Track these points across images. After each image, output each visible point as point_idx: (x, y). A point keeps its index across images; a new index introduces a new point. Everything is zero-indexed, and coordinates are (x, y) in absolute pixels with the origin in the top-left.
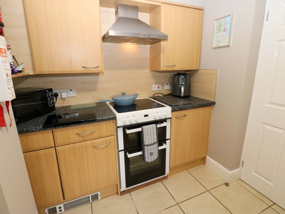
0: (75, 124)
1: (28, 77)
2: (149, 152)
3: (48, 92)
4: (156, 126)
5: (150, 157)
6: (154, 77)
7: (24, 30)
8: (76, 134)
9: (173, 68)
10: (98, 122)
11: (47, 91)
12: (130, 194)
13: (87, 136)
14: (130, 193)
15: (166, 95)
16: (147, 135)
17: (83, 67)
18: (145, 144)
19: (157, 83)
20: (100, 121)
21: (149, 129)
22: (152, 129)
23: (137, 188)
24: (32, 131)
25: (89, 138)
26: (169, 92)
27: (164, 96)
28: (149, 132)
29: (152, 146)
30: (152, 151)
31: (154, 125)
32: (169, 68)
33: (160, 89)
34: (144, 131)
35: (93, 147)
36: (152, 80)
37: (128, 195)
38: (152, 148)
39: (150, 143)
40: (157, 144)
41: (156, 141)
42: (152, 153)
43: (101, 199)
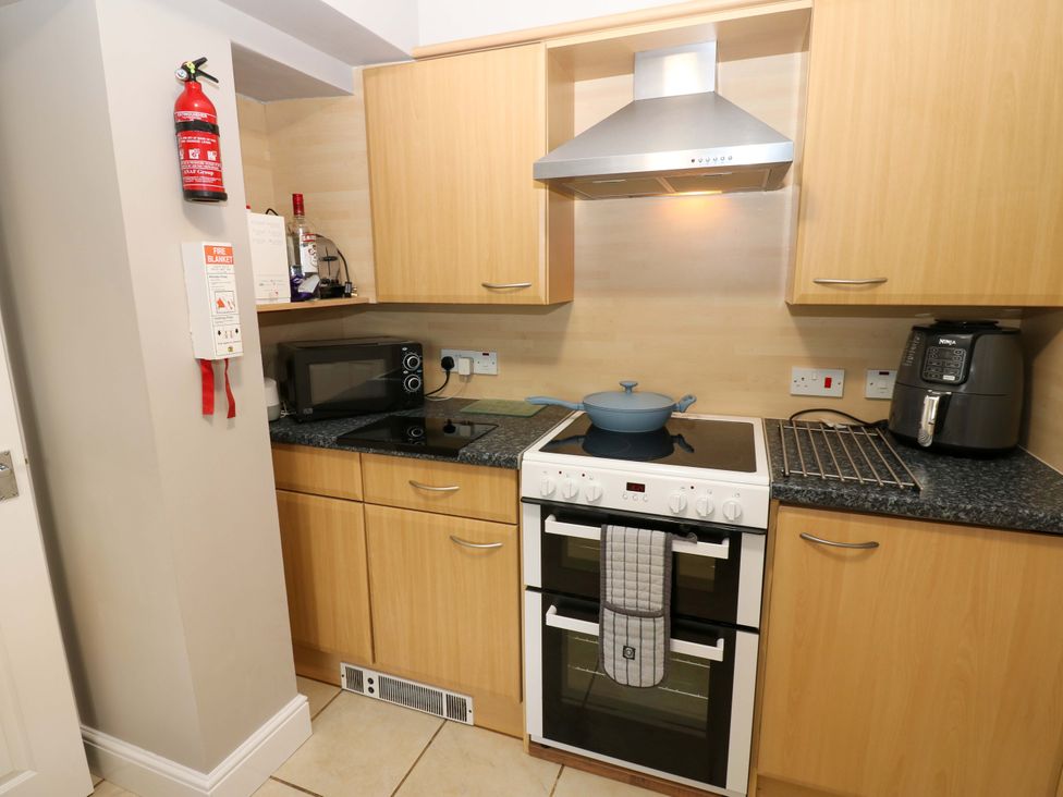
0: (404, 451)
1: (364, 307)
2: (622, 640)
3: (408, 351)
4: (668, 545)
5: (621, 663)
6: (804, 332)
7: (365, 192)
8: (411, 482)
9: (870, 292)
10: (461, 462)
11: (405, 349)
12: (561, 772)
13: (435, 498)
14: (566, 768)
15: (869, 426)
16: (618, 564)
17: (484, 285)
18: (609, 599)
19: (818, 361)
20: (469, 463)
21: (631, 546)
22: (644, 547)
23: (595, 766)
24: (318, 445)
25: (441, 505)
26: (883, 413)
27: (853, 428)
28: (631, 556)
29: (634, 622)
30: (634, 642)
31: (659, 536)
32: (842, 292)
33: (836, 390)
34: (608, 544)
35: (452, 538)
36: (795, 346)
37: (554, 768)
38: (634, 631)
39: (630, 603)
40: (660, 622)
41: (660, 606)
42: (634, 650)
43: (475, 725)
